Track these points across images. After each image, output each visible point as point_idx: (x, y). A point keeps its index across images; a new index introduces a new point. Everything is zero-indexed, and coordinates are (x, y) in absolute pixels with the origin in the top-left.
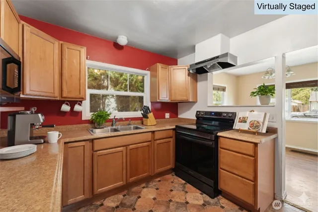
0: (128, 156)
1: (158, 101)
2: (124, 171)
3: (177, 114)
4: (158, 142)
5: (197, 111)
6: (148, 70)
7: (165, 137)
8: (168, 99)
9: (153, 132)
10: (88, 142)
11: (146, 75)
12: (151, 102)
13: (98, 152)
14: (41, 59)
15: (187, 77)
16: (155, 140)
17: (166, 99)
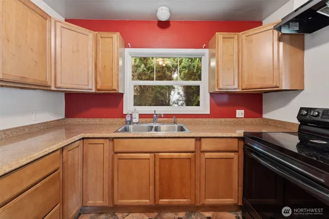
0: (157, 168)
1: (217, 90)
2: (152, 187)
3: (260, 113)
4: (207, 155)
5: (302, 109)
6: (205, 48)
7: (221, 149)
8: (236, 86)
9: (199, 139)
10: (108, 140)
11: (203, 55)
12: (211, 94)
13: (119, 155)
14: (73, 52)
15: (276, 43)
16: (202, 152)
17: (234, 87)
